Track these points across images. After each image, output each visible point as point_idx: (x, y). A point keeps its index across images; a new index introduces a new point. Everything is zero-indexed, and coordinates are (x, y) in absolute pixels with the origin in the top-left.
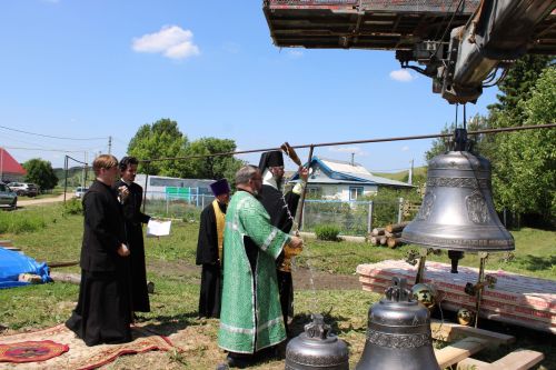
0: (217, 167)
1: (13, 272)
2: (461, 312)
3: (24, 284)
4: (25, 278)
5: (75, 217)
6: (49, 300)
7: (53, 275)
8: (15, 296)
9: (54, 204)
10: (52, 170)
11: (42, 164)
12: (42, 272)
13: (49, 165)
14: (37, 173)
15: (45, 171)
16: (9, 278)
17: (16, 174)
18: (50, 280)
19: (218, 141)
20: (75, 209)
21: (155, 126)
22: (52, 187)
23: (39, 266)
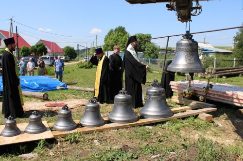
0: (143, 46)
1: (55, 86)
2: (200, 97)
3: (58, 90)
4: (58, 88)
5: (82, 69)
6: (65, 94)
7: (68, 87)
8: (55, 93)
9: (74, 64)
10: (74, 51)
11: (70, 48)
12: (64, 86)
13: (73, 48)
14: (69, 52)
15: (72, 51)
16: (54, 88)
17: (60, 53)
18: (67, 89)
19: (143, 35)
20: (82, 66)
21: (116, 30)
22: (75, 58)
23: (63, 84)
